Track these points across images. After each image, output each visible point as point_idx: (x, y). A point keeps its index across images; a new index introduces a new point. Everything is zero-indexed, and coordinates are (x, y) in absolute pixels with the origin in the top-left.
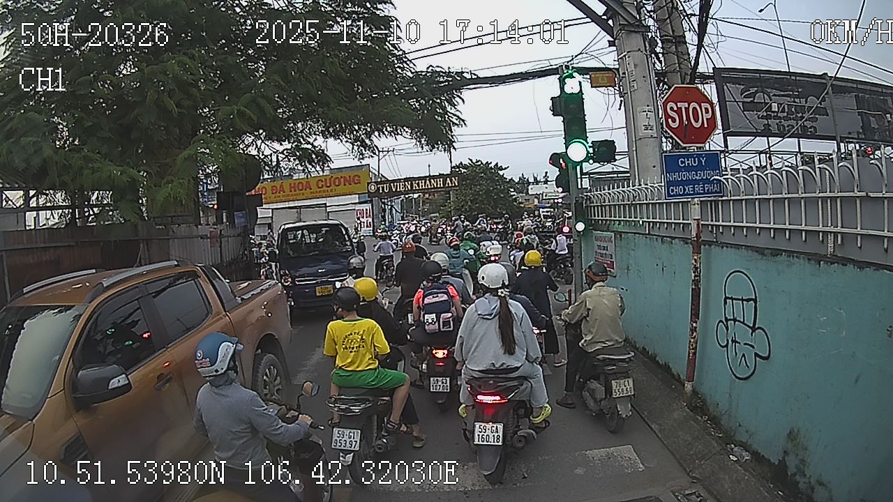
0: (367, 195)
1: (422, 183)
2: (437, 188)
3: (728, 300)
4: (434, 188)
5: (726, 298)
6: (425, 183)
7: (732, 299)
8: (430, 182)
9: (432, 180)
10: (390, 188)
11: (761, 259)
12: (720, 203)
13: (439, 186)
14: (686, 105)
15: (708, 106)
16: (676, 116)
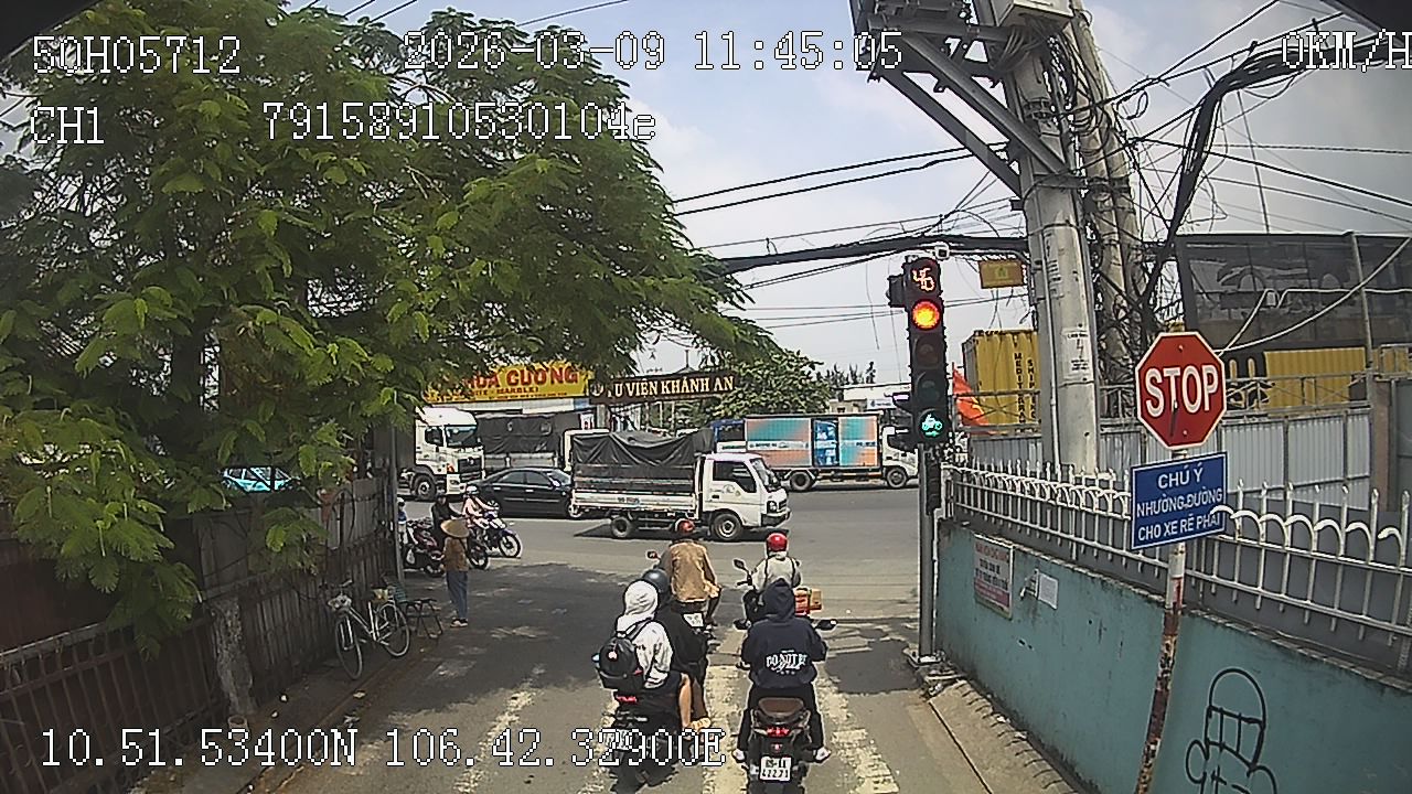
0: (587, 399)
1: (675, 384)
2: (700, 393)
3: (1214, 712)
4: (695, 393)
5: (1211, 708)
6: (681, 384)
7: (1222, 712)
8: (689, 384)
9: (692, 381)
10: (625, 390)
11: (1284, 661)
12: (1217, 544)
13: (702, 390)
14: (1177, 371)
15: (1211, 369)
16: (1157, 393)
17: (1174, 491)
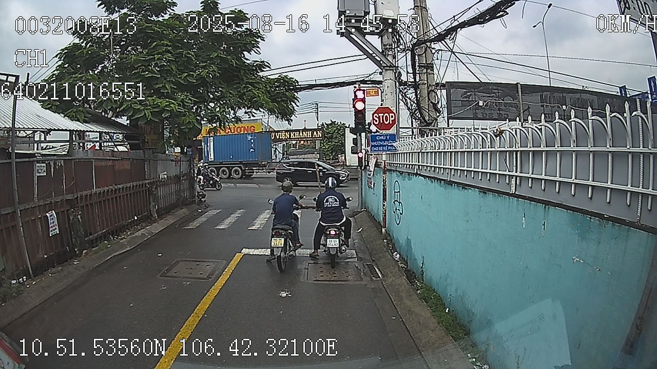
4: (305, 138)
5: (395, 192)
6: (299, 134)
8: (303, 134)
10: (275, 136)
13: (308, 137)
14: (383, 115)
15: (393, 115)
16: (377, 119)
17: (381, 140)
